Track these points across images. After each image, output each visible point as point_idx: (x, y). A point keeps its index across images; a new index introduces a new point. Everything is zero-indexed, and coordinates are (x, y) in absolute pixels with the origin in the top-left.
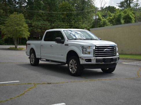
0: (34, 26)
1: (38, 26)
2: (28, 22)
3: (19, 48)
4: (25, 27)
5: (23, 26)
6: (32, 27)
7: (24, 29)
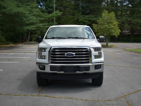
0: (133, 24)
1: (138, 23)
2: (127, 20)
3: (110, 45)
4: (114, 25)
5: (112, 24)
6: (131, 24)
7: (113, 27)
